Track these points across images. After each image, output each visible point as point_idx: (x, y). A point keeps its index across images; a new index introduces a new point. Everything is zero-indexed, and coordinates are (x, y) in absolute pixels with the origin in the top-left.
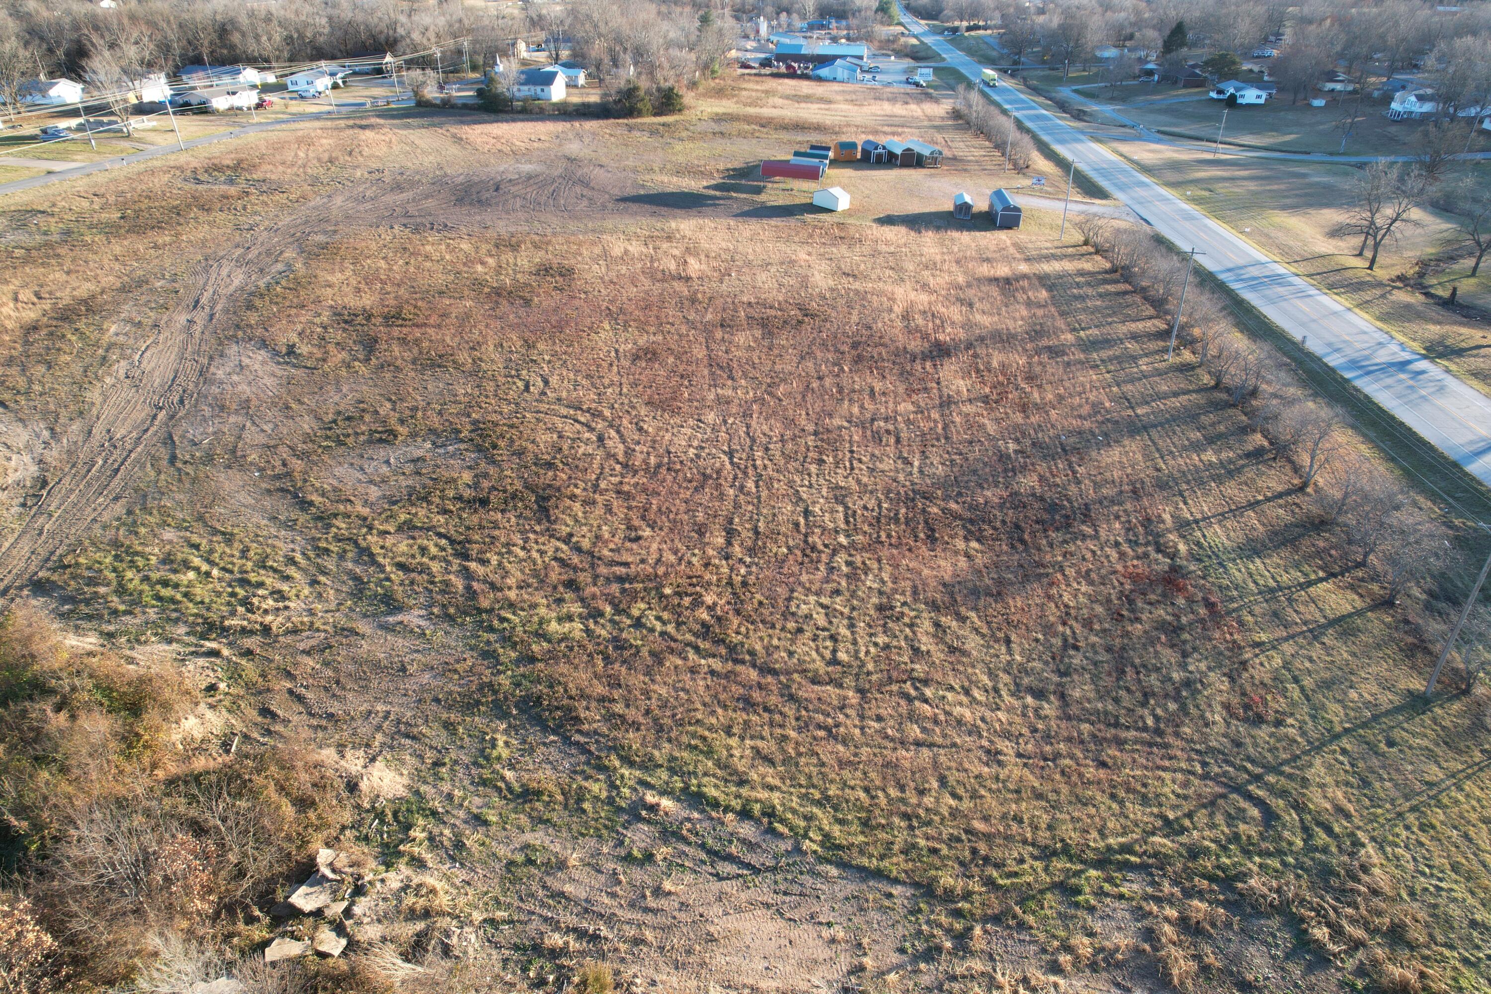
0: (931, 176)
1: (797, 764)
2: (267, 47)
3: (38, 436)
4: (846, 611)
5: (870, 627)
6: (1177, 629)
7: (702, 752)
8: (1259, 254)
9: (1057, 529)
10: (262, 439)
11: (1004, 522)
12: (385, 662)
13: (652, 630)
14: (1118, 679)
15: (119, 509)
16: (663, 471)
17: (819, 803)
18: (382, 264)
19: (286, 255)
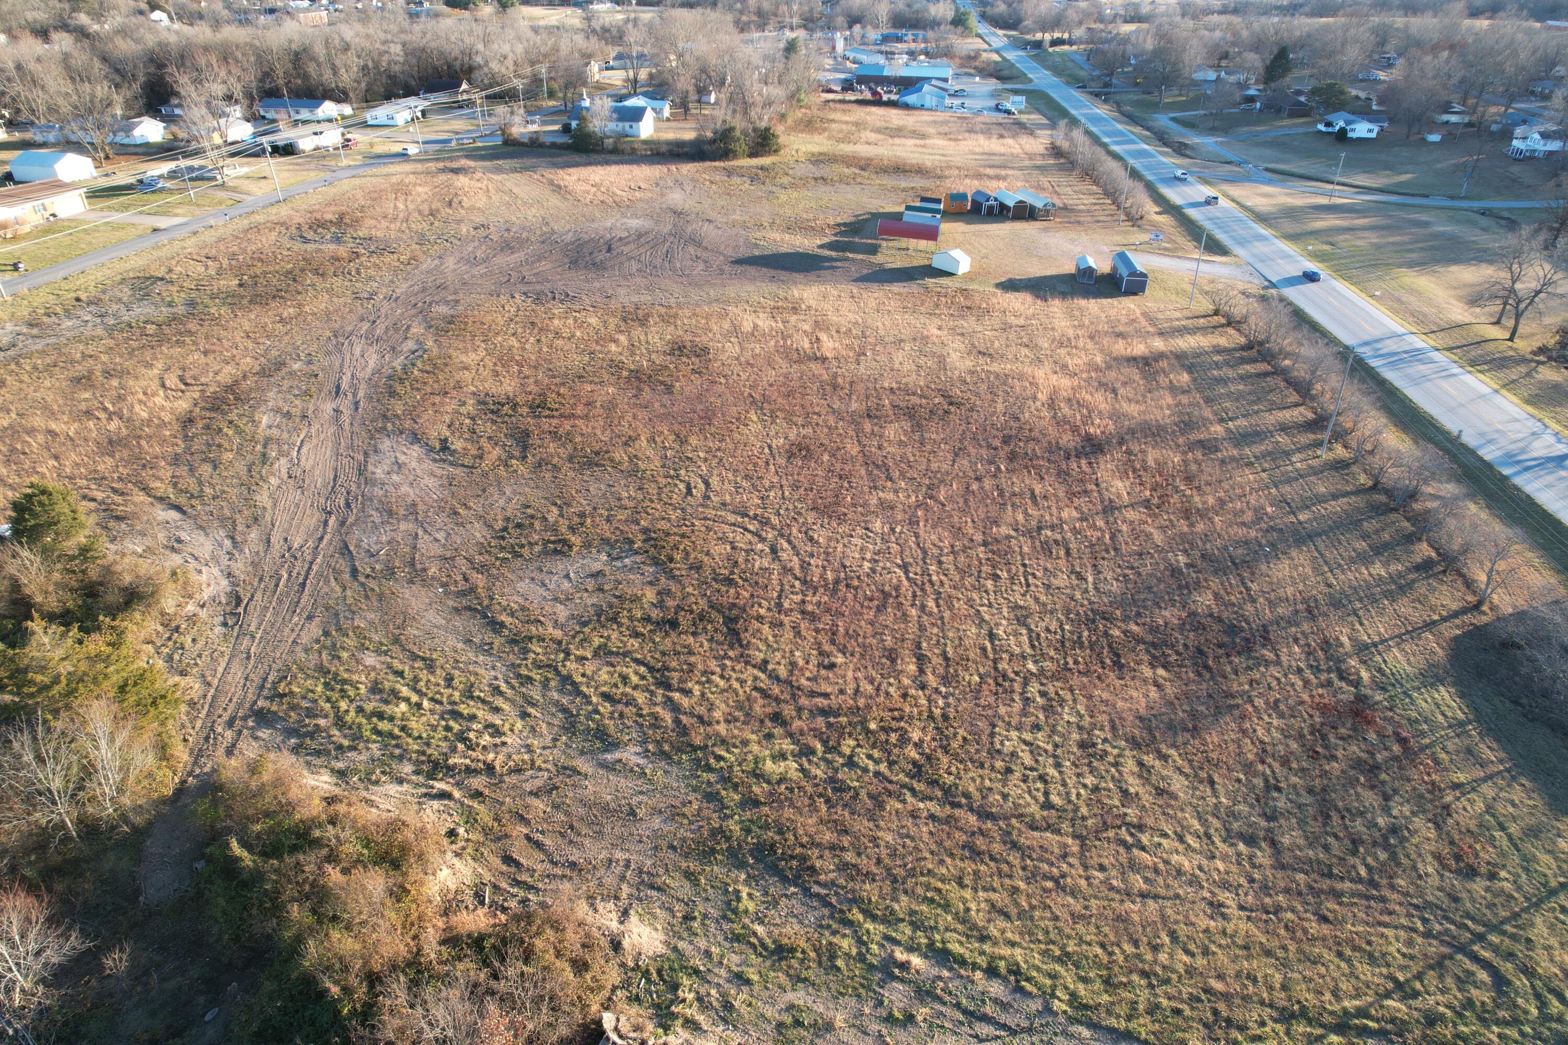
0: (1045, 229)
1: (1032, 918)
2: (346, 79)
3: (221, 546)
4: (1050, 747)
5: (1076, 766)
6: (1374, 769)
7: (939, 905)
8: (1394, 324)
9: (1239, 653)
10: (437, 550)
11: (1186, 646)
12: (613, 805)
13: (866, 770)
14: (1325, 824)
15: (315, 629)
16: (842, 587)
17: (1059, 960)
18: (513, 342)
19: (414, 330)
